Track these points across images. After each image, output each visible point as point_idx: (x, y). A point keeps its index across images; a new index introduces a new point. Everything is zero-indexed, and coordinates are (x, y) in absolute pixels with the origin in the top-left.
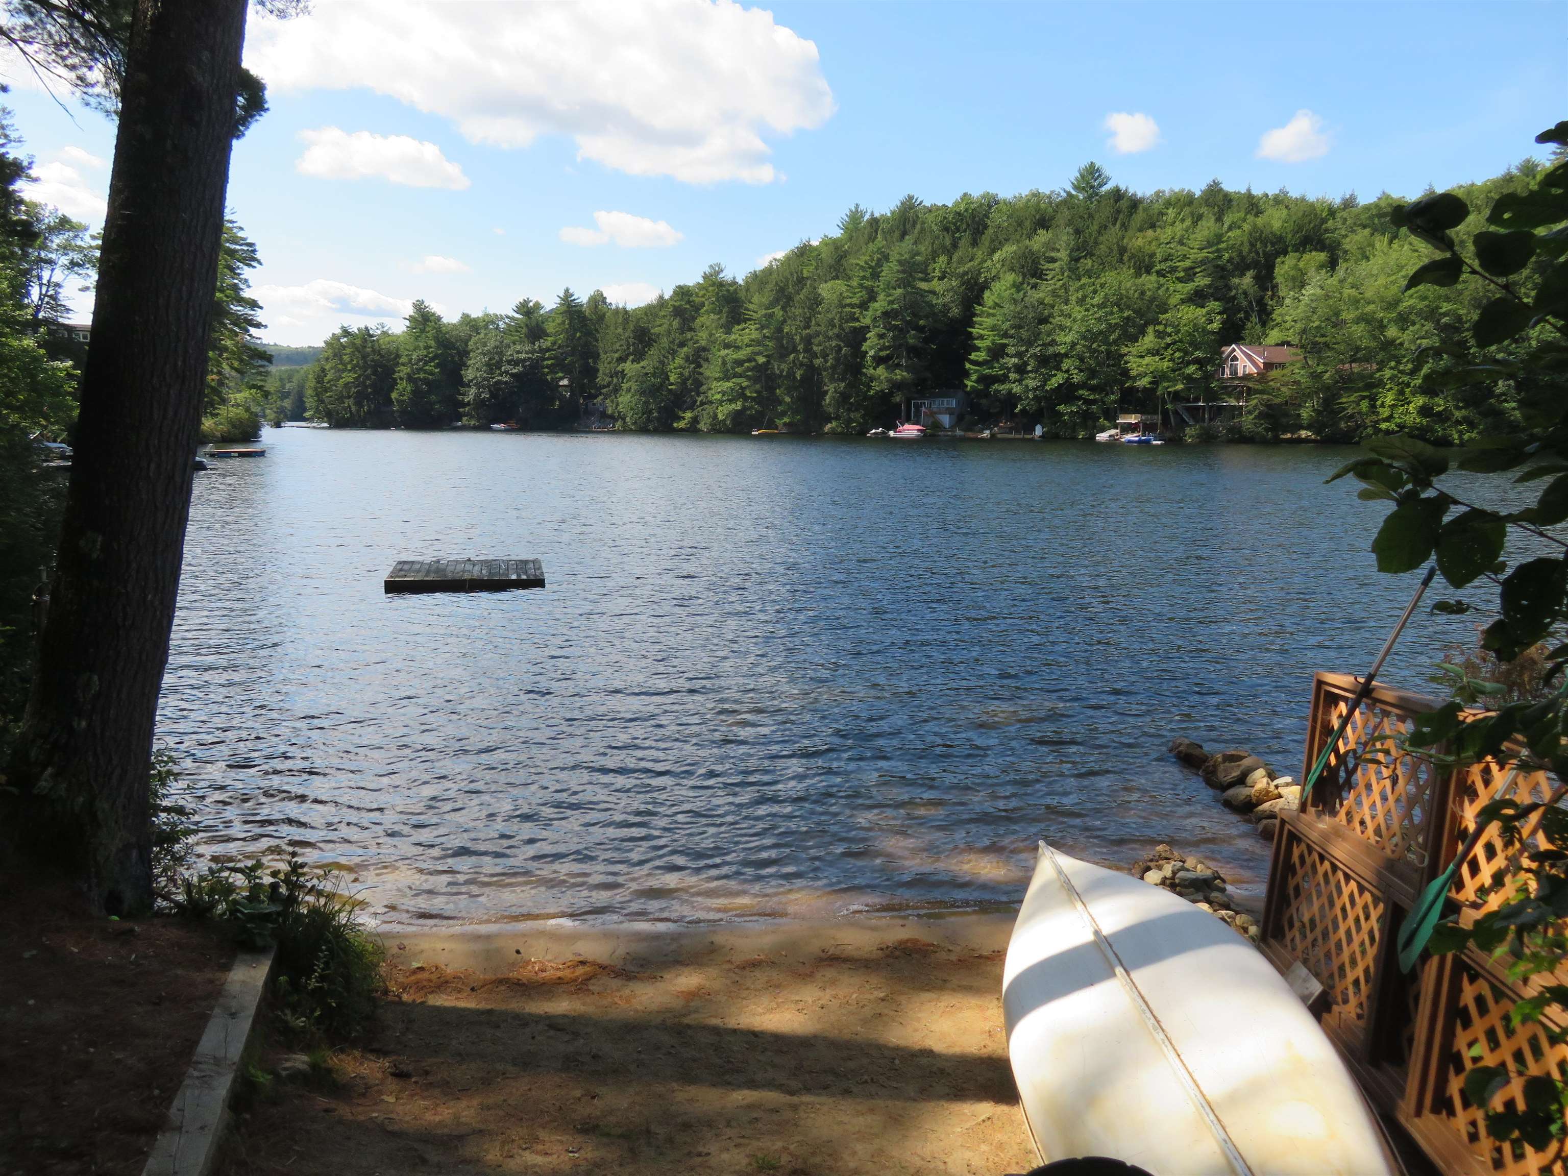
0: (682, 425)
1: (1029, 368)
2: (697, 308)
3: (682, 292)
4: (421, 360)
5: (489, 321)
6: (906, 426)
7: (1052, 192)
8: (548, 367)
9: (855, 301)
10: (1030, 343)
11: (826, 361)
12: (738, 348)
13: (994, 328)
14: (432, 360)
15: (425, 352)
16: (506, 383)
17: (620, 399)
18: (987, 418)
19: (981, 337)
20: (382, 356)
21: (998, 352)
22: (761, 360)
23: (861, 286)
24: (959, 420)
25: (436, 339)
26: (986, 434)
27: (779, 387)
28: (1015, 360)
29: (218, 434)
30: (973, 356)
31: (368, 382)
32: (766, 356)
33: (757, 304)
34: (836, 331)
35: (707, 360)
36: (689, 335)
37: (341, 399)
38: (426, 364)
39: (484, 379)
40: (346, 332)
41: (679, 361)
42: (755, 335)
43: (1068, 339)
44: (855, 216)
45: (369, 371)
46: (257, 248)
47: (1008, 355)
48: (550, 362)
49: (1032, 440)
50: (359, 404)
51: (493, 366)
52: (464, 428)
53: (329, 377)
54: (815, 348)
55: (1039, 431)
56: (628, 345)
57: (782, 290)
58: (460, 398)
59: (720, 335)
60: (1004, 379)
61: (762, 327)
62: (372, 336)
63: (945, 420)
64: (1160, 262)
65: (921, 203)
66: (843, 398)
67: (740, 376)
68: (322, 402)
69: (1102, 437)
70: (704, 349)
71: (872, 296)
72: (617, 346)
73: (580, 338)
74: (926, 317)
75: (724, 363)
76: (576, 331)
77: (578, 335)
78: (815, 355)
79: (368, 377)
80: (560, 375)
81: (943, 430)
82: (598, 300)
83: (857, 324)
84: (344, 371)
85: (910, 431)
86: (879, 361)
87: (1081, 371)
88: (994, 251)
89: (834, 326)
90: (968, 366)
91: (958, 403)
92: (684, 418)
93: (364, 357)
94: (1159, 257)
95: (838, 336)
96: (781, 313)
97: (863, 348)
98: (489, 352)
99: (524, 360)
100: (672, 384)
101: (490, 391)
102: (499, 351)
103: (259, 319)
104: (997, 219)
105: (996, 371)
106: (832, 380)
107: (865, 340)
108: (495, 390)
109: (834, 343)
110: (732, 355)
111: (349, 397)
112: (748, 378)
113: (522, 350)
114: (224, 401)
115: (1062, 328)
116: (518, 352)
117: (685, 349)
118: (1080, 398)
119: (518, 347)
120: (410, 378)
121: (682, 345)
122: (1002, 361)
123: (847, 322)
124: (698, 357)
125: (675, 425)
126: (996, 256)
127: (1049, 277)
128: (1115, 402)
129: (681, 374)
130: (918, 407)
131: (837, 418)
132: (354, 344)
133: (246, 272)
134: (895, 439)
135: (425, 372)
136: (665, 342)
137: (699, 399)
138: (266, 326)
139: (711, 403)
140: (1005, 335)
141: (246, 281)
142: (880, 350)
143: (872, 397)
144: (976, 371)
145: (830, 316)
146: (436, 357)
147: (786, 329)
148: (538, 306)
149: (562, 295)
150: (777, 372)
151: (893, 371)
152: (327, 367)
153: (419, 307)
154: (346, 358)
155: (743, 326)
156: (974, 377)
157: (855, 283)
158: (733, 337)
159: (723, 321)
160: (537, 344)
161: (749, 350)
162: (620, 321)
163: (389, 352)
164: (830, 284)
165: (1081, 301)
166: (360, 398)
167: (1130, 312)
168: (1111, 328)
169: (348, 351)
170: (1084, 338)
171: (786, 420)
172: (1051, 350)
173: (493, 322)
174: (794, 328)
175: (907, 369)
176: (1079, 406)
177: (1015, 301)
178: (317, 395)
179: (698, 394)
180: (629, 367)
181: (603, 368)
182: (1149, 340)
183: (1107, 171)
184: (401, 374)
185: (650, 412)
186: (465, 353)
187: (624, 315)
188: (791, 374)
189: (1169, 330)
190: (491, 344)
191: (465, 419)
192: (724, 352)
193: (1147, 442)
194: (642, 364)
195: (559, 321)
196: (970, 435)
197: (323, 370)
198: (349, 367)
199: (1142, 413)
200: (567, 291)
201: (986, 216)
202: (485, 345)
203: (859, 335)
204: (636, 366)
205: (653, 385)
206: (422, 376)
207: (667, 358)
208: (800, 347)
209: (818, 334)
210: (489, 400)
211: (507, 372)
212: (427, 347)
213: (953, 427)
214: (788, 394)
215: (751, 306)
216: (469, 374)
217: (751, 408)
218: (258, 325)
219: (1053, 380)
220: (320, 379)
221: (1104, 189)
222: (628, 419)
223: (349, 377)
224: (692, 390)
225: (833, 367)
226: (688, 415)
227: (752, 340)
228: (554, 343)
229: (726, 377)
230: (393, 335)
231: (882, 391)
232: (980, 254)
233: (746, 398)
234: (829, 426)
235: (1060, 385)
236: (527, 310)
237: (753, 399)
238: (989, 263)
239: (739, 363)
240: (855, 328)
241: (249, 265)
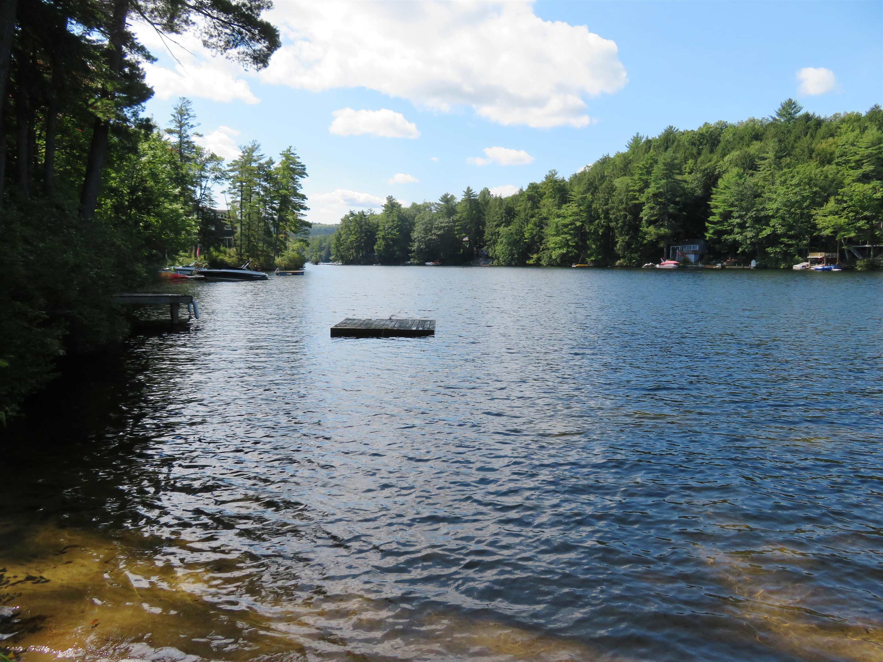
0: (531, 262)
1: (747, 225)
2: (541, 196)
3: (533, 187)
4: (390, 228)
5: (427, 206)
6: (667, 261)
7: (763, 118)
8: (457, 230)
9: (636, 188)
10: (748, 210)
11: (617, 224)
12: (565, 217)
13: (724, 201)
14: (395, 228)
15: (392, 224)
16: (434, 240)
17: (497, 248)
18: (719, 256)
19: (716, 207)
20: (370, 226)
21: (727, 216)
22: (578, 224)
23: (640, 179)
24: (701, 258)
25: (398, 216)
26: (719, 266)
27: (589, 239)
28: (738, 220)
29: (283, 266)
30: (711, 218)
31: (362, 240)
32: (582, 222)
33: (576, 193)
34: (624, 206)
35: (547, 225)
36: (536, 211)
37: (348, 249)
38: (392, 230)
39: (423, 238)
40: (352, 214)
41: (530, 226)
42: (575, 209)
43: (775, 206)
44: (637, 140)
45: (363, 235)
46: (306, 167)
47: (733, 217)
48: (458, 228)
49: (749, 269)
50: (357, 252)
51: (427, 231)
52: (411, 264)
53: (343, 238)
54: (611, 216)
55: (753, 264)
56: (502, 217)
57: (591, 184)
58: (410, 248)
59: (555, 210)
60: (731, 232)
61: (579, 205)
62: (365, 216)
63: (692, 258)
64: (838, 157)
65: (677, 130)
66: (628, 246)
67: (566, 233)
68: (339, 251)
69: (797, 267)
70: (546, 219)
71: (647, 185)
72: (496, 218)
73: (475, 214)
74: (680, 196)
75: (557, 227)
76: (473, 210)
77: (474, 212)
78: (611, 221)
79: (362, 238)
80: (464, 235)
81: (692, 263)
82: (486, 193)
83: (637, 202)
84: (351, 234)
85: (669, 264)
86: (650, 223)
87: (783, 226)
88: (724, 155)
89: (622, 203)
90: (707, 224)
91: (700, 248)
92: (532, 258)
93: (361, 227)
94: (837, 154)
95: (625, 209)
96: (591, 196)
97: (641, 216)
98: (426, 223)
99: (444, 227)
100: (526, 239)
101: (426, 244)
102: (431, 222)
103: (306, 205)
104: (727, 136)
105: (725, 227)
106: (621, 235)
107: (642, 211)
108: (428, 243)
109: (622, 213)
110: (561, 221)
111: (353, 248)
112: (571, 234)
113: (444, 222)
114: (286, 248)
115: (770, 199)
116: (441, 223)
117: (534, 219)
118: (782, 243)
119: (441, 220)
120: (384, 238)
121: (532, 216)
122: (730, 221)
123: (631, 200)
124: (542, 224)
125: (527, 262)
126: (726, 158)
127: (761, 169)
128: (806, 245)
129: (532, 233)
130: (674, 250)
131: (624, 257)
132: (356, 220)
133: (301, 181)
134: (660, 269)
135: (392, 234)
136: (523, 215)
137: (541, 247)
138: (309, 209)
139: (548, 249)
140: (732, 205)
141: (300, 185)
142: (651, 216)
143: (646, 244)
144: (712, 228)
145: (620, 197)
146: (397, 226)
147: (594, 206)
148: (452, 197)
149: (466, 190)
150: (588, 230)
151: (659, 229)
152: (342, 233)
153: (390, 199)
154: (352, 228)
155: (568, 204)
156: (711, 231)
157: (636, 177)
158: (562, 211)
159: (556, 202)
160: (451, 218)
161: (571, 218)
162: (497, 204)
163: (374, 224)
164: (620, 179)
165: (784, 183)
166: (358, 249)
167: (817, 189)
168: (804, 199)
169: (353, 224)
170: (785, 205)
171: (593, 258)
172: (763, 214)
173: (428, 207)
174: (598, 205)
175: (668, 227)
176: (781, 248)
177: (738, 185)
178: (336, 247)
179: (541, 245)
180: (502, 230)
181: (488, 231)
182: (831, 205)
183: (800, 103)
184: (379, 236)
185: (513, 255)
186: (413, 224)
187: (500, 201)
188: (596, 231)
189: (845, 198)
190: (427, 218)
191: (412, 259)
192: (557, 220)
193: (829, 270)
194: (509, 228)
195: (463, 205)
196: (708, 266)
197: (340, 234)
198: (353, 233)
199: (825, 252)
200: (468, 188)
201: (719, 135)
202: (423, 219)
203: (638, 208)
204: (506, 229)
205: (515, 240)
206: (390, 236)
207: (523, 224)
208: (602, 216)
209: (612, 208)
210: (425, 249)
211: (435, 234)
212: (393, 221)
213: (696, 262)
214: (594, 243)
215: (573, 193)
216: (415, 235)
217: (571, 252)
218: (305, 209)
219: (764, 232)
220: (338, 239)
221: (798, 115)
222: (501, 259)
223: (352, 238)
224: (537, 242)
225: (622, 227)
226: (535, 256)
227: (573, 213)
228: (460, 217)
229: (558, 234)
230: (376, 215)
231: (652, 240)
232: (715, 158)
233: (569, 246)
234: (619, 262)
235: (768, 235)
236: (447, 200)
237: (573, 247)
238: (721, 162)
239: (566, 226)
240: (636, 204)
241: (302, 177)
